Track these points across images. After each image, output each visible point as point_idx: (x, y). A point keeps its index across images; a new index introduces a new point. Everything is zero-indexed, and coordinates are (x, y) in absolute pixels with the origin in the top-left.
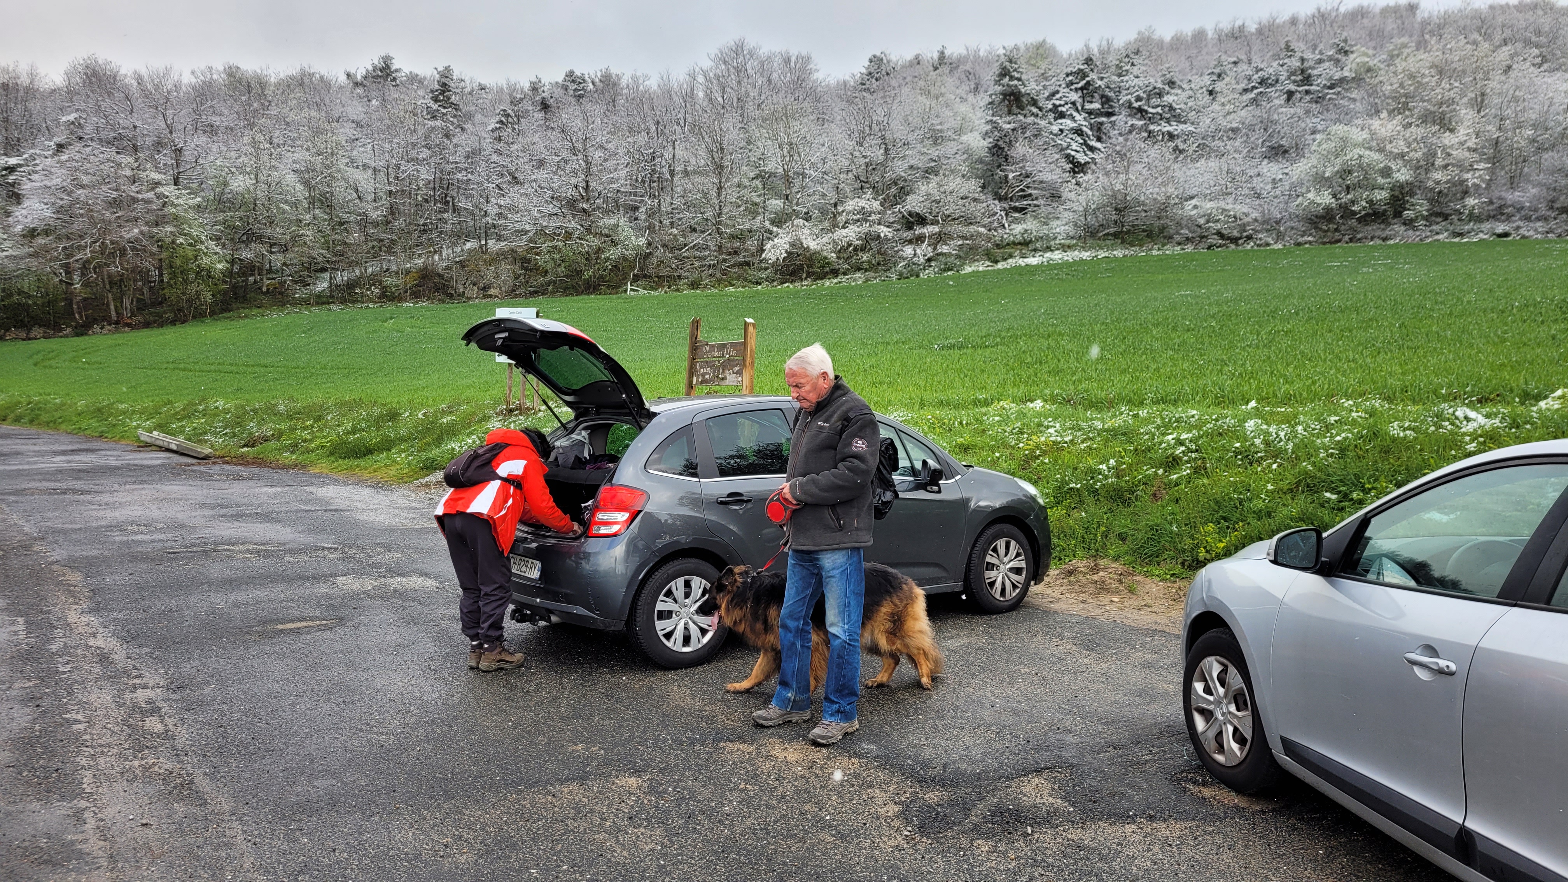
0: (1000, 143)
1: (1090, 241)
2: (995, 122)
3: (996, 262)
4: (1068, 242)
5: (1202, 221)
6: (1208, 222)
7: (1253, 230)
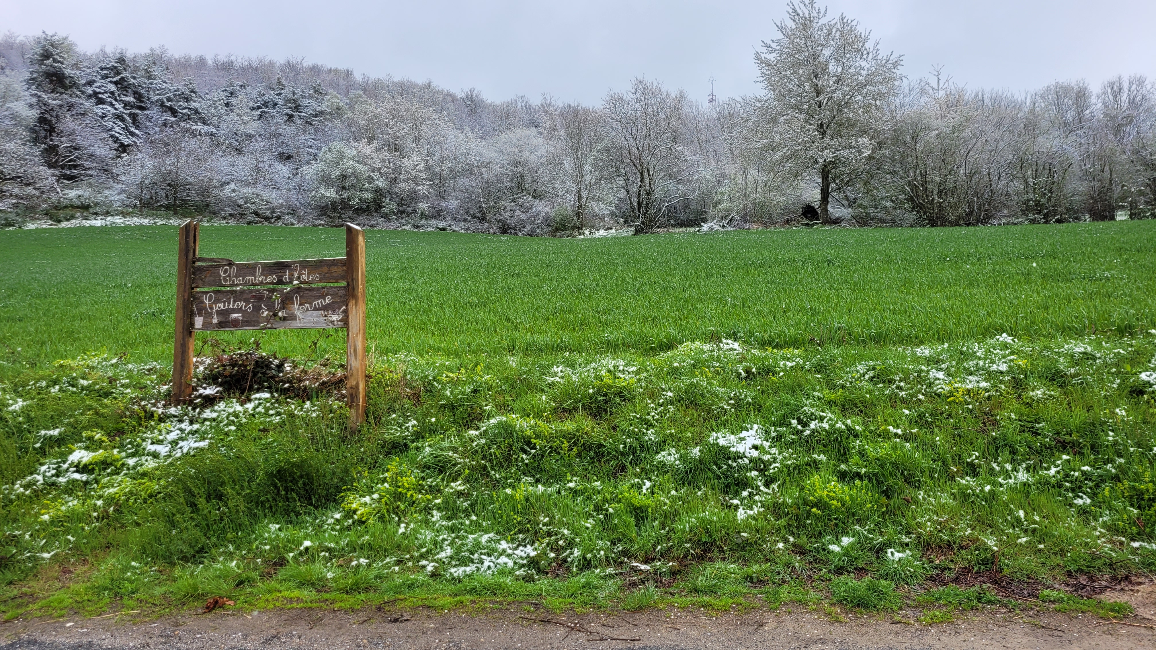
0: (47, 116)
1: (145, 211)
2: (40, 97)
3: (60, 221)
4: (125, 209)
5: (241, 202)
6: (246, 202)
7: (281, 212)
